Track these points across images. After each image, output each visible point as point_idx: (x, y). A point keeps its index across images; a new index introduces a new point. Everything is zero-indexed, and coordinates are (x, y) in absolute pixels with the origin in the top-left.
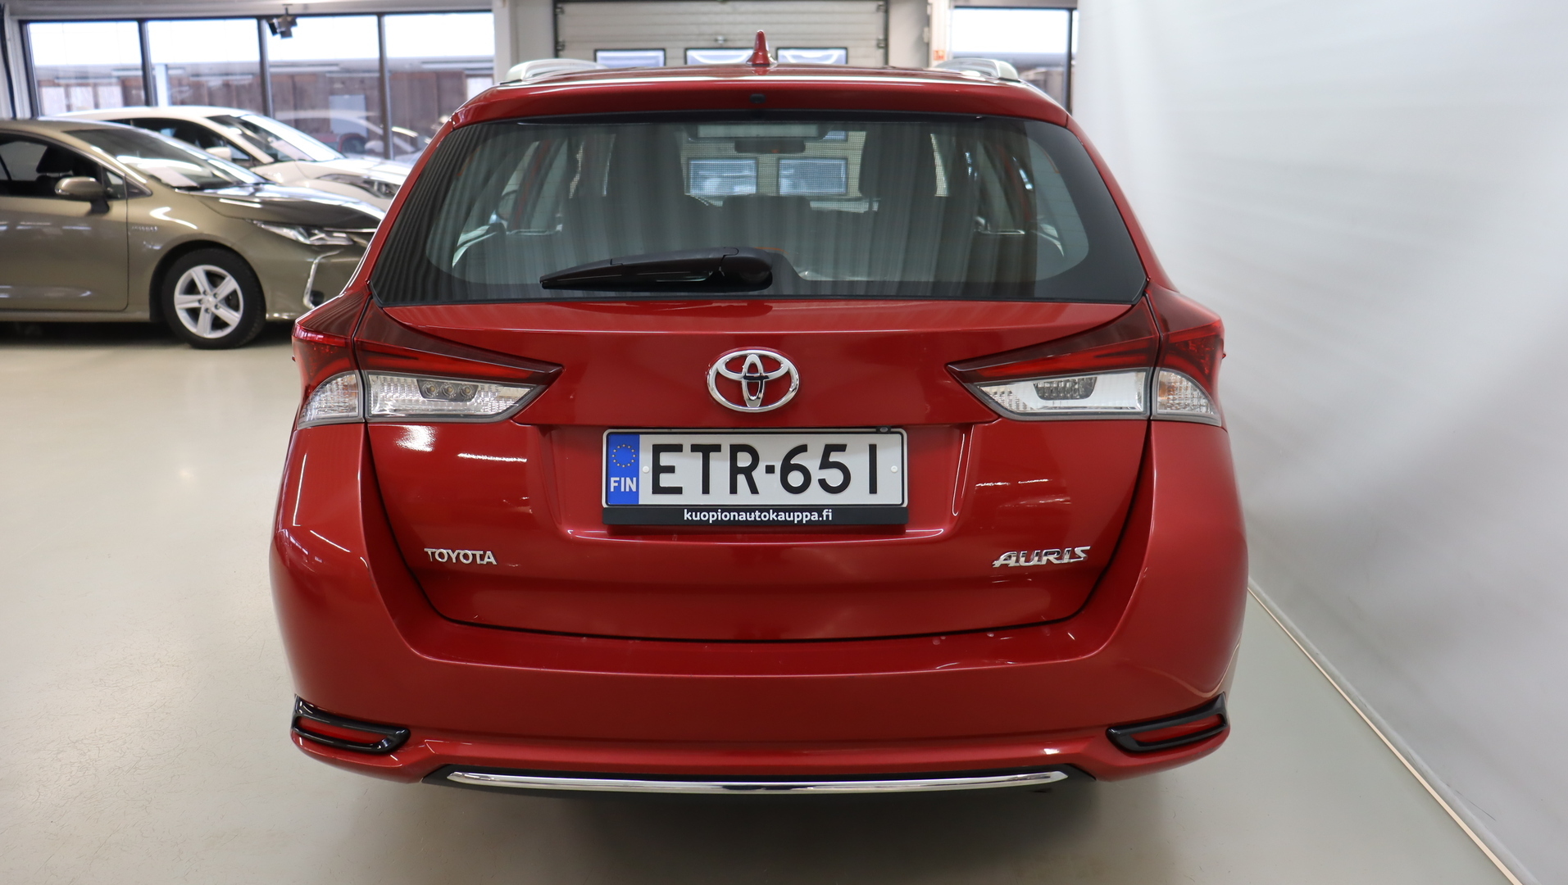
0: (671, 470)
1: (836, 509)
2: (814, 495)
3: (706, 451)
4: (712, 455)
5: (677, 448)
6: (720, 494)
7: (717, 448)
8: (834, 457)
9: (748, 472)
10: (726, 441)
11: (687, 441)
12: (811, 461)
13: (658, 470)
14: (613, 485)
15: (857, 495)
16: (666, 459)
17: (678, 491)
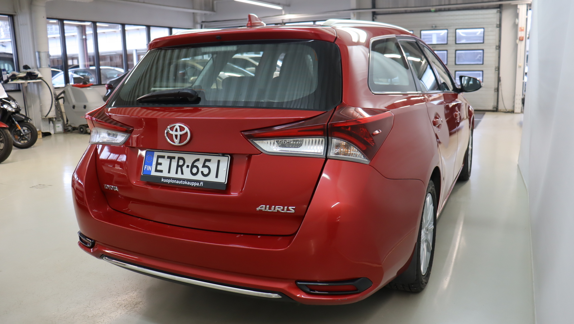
0: (161, 164)
1: (205, 182)
2: (199, 177)
3: (171, 158)
4: (173, 160)
5: (163, 157)
6: (173, 174)
7: (174, 158)
8: (207, 164)
9: (181, 167)
10: (177, 155)
11: (166, 154)
12: (199, 164)
13: (158, 164)
14: (145, 168)
15: (211, 178)
16: (160, 160)
17: (161, 171)
